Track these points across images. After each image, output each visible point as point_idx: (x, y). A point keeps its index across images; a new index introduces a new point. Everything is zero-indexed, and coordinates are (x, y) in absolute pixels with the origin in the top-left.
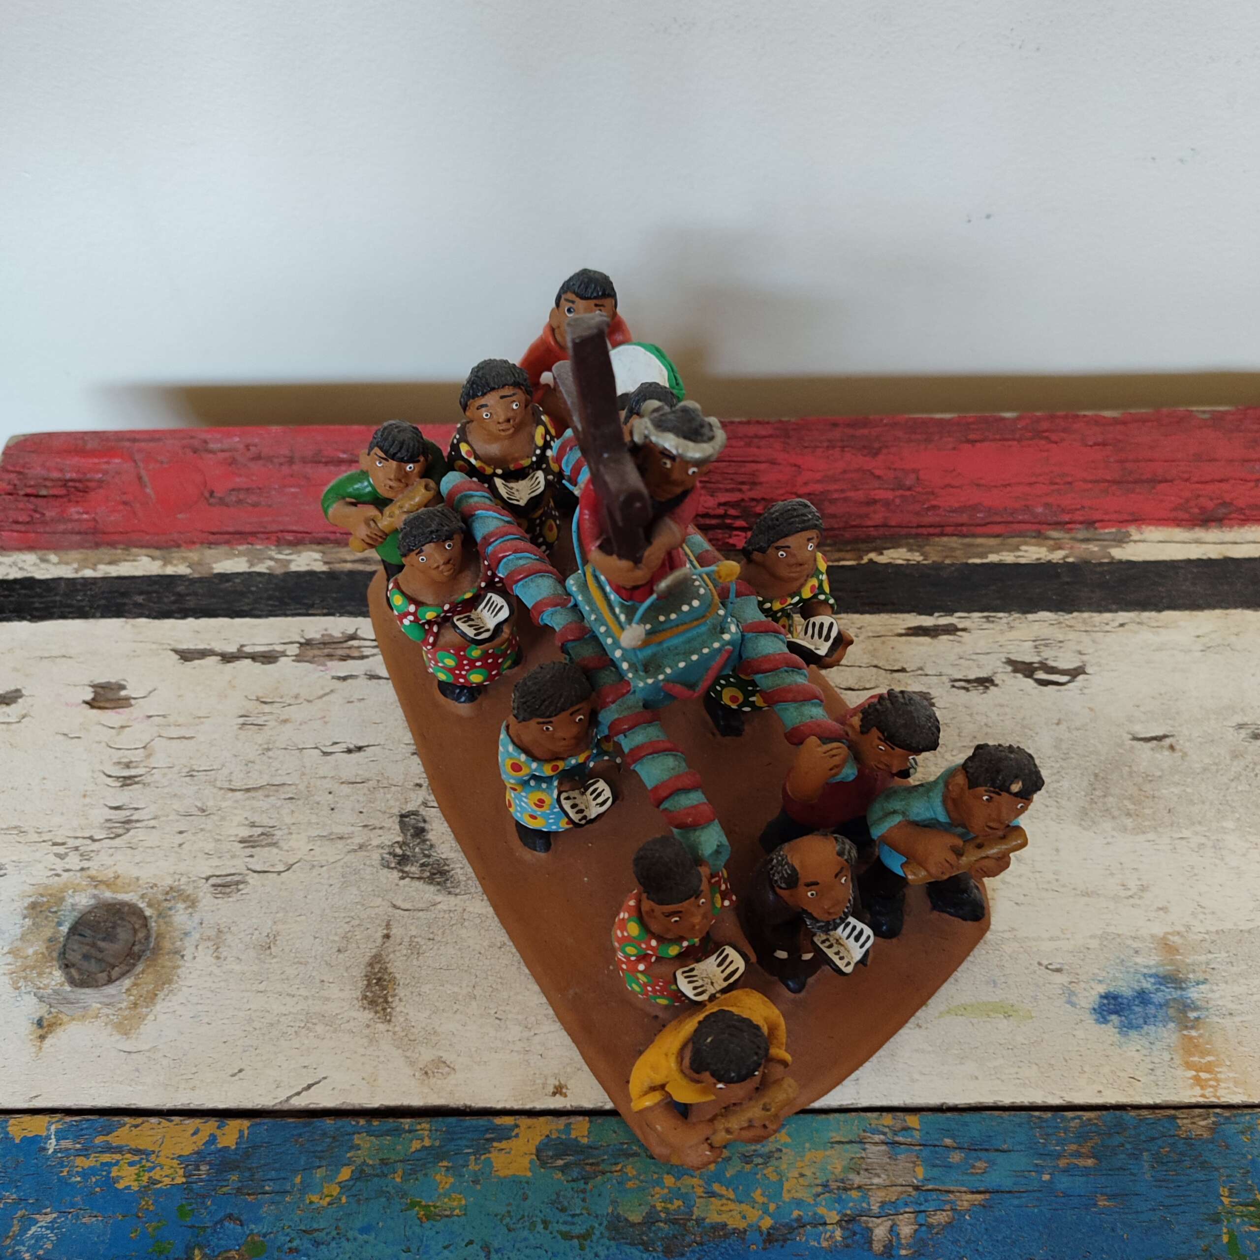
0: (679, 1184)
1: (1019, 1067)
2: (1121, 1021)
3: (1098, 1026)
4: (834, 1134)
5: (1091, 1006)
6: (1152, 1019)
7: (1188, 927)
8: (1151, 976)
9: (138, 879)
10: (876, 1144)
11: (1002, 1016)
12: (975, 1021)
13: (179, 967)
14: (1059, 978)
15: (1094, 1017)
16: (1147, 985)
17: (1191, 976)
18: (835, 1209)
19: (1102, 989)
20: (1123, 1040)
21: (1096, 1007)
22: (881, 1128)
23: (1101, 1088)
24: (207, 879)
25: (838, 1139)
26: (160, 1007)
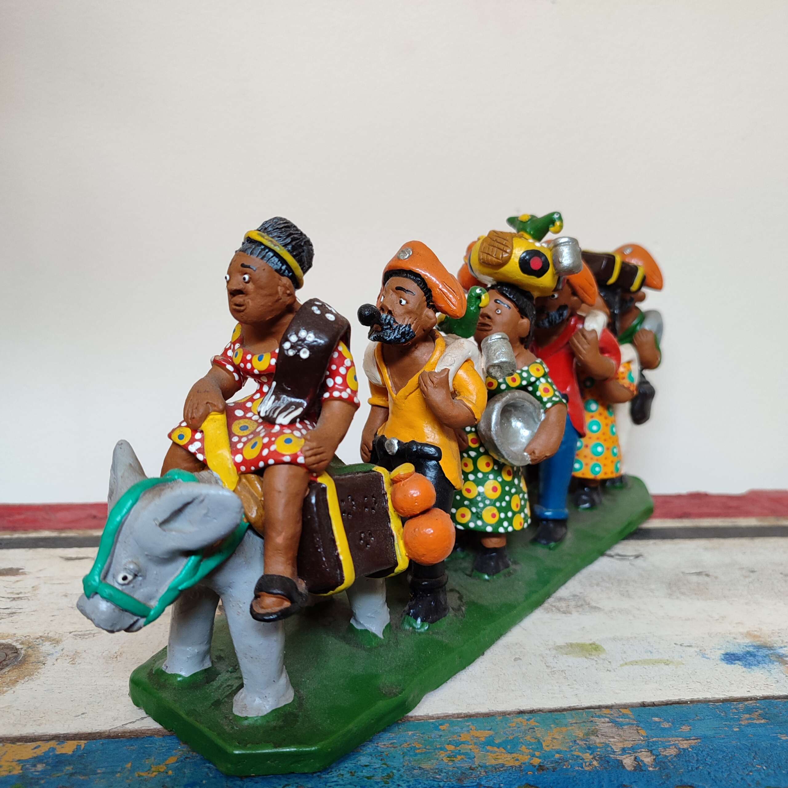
0: (458, 748)
1: (687, 684)
2: (743, 663)
3: (729, 666)
4: (570, 720)
5: (719, 658)
6: (763, 662)
7: (761, 629)
8: (750, 646)
9: (15, 634)
10: (603, 723)
11: (663, 664)
12: (646, 667)
13: (40, 668)
14: (692, 650)
15: (724, 662)
16: (751, 649)
17: (775, 645)
18: (587, 753)
19: (723, 652)
20: (749, 670)
21: (723, 658)
22: (604, 715)
23: (749, 690)
24: (70, 633)
25: (574, 722)
26: (18, 687)
